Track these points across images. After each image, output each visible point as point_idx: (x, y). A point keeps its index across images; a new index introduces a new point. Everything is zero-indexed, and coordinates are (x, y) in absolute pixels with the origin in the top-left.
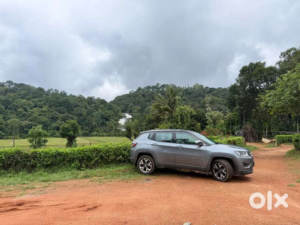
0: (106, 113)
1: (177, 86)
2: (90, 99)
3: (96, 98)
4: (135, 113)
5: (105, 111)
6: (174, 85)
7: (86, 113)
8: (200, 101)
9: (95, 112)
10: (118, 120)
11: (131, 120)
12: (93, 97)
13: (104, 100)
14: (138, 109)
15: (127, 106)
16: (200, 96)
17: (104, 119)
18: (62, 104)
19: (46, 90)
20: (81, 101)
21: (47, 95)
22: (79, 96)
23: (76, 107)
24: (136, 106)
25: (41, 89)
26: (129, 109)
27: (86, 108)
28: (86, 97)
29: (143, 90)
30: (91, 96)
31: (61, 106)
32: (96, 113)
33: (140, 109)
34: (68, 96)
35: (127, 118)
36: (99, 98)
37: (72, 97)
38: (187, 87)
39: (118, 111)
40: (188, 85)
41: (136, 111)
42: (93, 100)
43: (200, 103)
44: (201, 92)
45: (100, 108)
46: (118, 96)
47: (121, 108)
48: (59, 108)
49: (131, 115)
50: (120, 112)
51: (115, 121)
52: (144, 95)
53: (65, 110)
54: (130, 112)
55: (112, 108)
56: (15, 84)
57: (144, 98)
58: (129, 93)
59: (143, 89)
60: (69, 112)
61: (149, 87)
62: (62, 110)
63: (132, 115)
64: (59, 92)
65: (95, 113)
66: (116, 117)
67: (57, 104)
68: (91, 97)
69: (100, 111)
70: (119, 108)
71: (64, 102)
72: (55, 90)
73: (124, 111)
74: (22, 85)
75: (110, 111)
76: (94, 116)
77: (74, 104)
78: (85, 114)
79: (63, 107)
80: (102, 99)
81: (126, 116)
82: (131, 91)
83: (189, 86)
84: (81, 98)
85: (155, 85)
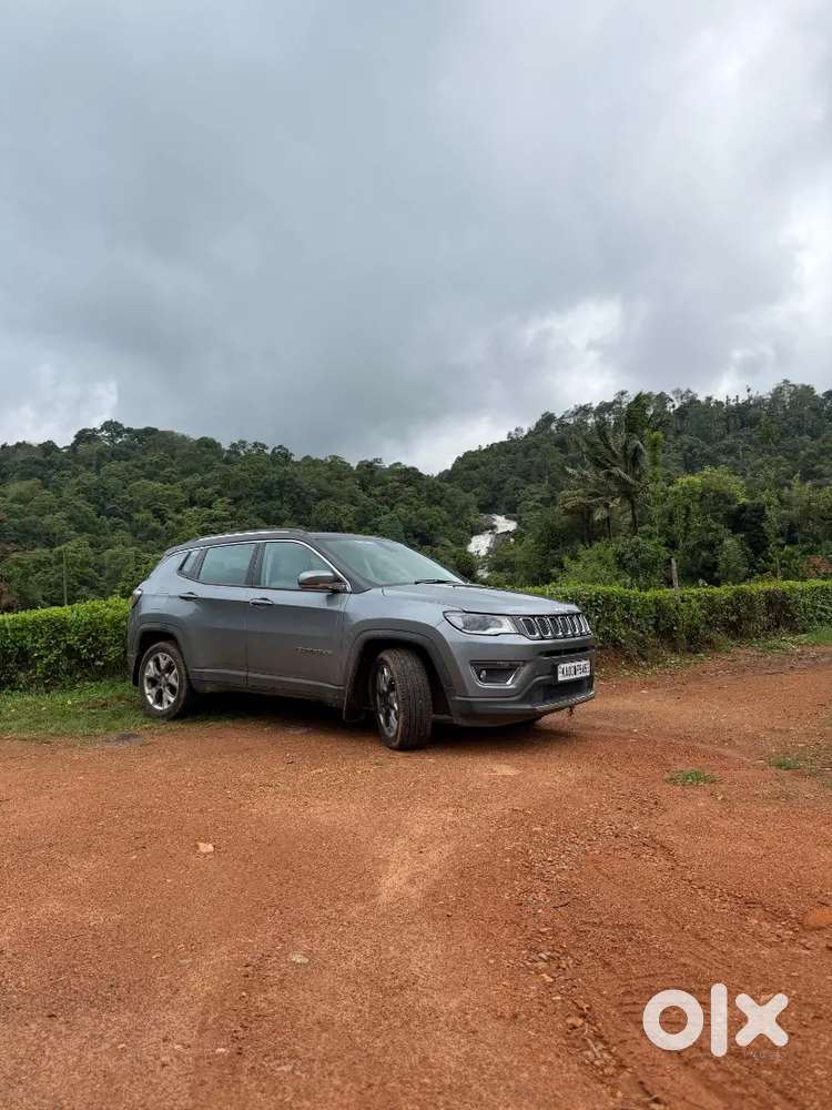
0: (422, 517)
1: (702, 398)
2: (369, 469)
3: (387, 464)
4: (528, 511)
5: (416, 510)
6: (689, 391)
7: (355, 519)
8: (796, 452)
9: (385, 513)
10: (465, 542)
11: (512, 540)
12: (376, 460)
13: (414, 469)
14: (538, 497)
15: (497, 487)
16: (799, 429)
17: (416, 536)
18: (276, 492)
19: (226, 446)
20: (338, 478)
21: (227, 461)
22: (329, 460)
23: (320, 499)
24: (532, 487)
25: (208, 445)
26: (506, 499)
27: (353, 502)
28: (354, 465)
29: (562, 425)
30: (370, 460)
31: (271, 498)
32: (386, 516)
33: (548, 495)
34: (298, 464)
35: (499, 532)
36: (399, 464)
37: (308, 465)
38: (743, 398)
39: (466, 507)
40: (749, 390)
41: (532, 503)
42: (377, 474)
43: (796, 460)
44: (801, 416)
45: (402, 501)
46: (467, 454)
47: (476, 495)
48: (264, 505)
49: (515, 519)
50: (473, 509)
51: (456, 544)
52: (562, 444)
53: (285, 512)
54: (511, 511)
55: (441, 498)
56: (129, 430)
57: (562, 452)
58: (505, 439)
59: (563, 417)
60: (297, 519)
61: (584, 410)
62: (273, 513)
63: (518, 520)
64: (269, 452)
65: (383, 517)
66: (459, 530)
67: (258, 493)
68: (371, 463)
69: (402, 510)
70: (471, 497)
71: (281, 483)
72: (256, 445)
73: (489, 507)
74: (150, 432)
75: (437, 508)
76: (380, 527)
77: (314, 490)
78: (350, 522)
79: (278, 503)
80: (409, 465)
81: (495, 523)
82: (513, 430)
83: (753, 393)
84: (336, 468)
85: (609, 399)
